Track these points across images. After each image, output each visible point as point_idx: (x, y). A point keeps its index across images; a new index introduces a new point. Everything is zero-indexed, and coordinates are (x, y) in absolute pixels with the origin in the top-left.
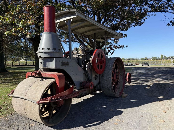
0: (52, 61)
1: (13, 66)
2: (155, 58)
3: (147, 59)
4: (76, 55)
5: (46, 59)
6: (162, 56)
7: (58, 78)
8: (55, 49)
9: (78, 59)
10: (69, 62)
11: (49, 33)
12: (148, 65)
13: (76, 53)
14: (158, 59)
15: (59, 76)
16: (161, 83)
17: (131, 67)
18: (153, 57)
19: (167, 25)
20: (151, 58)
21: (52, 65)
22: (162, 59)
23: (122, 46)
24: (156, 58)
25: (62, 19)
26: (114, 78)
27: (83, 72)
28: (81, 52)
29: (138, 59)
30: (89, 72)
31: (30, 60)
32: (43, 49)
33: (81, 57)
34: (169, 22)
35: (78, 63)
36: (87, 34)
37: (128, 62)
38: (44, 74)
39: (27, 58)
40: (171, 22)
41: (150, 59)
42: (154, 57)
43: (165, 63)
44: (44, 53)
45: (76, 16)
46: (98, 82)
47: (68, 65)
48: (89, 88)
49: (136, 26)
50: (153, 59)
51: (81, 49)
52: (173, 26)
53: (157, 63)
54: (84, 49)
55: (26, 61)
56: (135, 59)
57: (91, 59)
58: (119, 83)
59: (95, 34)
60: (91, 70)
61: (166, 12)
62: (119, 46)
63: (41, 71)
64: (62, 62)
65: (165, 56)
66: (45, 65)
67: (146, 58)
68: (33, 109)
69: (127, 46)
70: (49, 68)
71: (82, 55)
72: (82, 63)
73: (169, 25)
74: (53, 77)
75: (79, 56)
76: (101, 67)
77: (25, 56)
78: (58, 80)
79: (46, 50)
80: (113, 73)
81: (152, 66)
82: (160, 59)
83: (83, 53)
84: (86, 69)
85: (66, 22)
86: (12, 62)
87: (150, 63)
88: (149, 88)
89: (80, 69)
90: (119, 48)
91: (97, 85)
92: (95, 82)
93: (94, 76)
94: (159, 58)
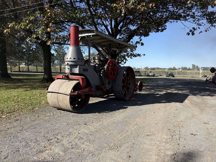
0: (76, 67)
1: (11, 72)
2: (185, 69)
3: (176, 69)
4: (93, 63)
5: (73, 66)
6: (194, 66)
7: (81, 80)
8: (79, 59)
9: (95, 66)
10: (88, 69)
11: (75, 47)
12: (174, 77)
13: (93, 61)
14: (188, 70)
15: (82, 79)
16: (174, 92)
17: (153, 77)
18: (182, 67)
19: (187, 34)
20: (181, 68)
21: (76, 70)
22: (194, 70)
23: (139, 55)
24: (187, 68)
25: (83, 34)
26: (125, 84)
27: (99, 77)
28: (97, 61)
29: (165, 69)
30: (103, 78)
31: (33, 65)
32: (70, 58)
33: (97, 65)
34: (188, 31)
35: (95, 70)
36: (103, 44)
37: (150, 72)
38: (71, 77)
39: (29, 63)
40: (191, 31)
41: (179, 70)
42: (184, 67)
43: (195, 74)
44: (71, 61)
45: (94, 34)
46: (111, 87)
47: (87, 71)
48: (103, 89)
49: (157, 32)
50: (182, 70)
51: (97, 59)
52: (192, 35)
53: (185, 74)
54: (100, 59)
55: (28, 67)
56: (161, 69)
57: (106, 67)
58: (130, 90)
59: (110, 44)
60: (105, 76)
61: (186, 21)
62: (136, 54)
63: (69, 75)
64: (84, 69)
65: (197, 66)
66: (71, 70)
67: (174, 67)
68: (65, 99)
69: (145, 55)
70: (74, 73)
71: (98, 63)
72: (98, 70)
73: (188, 34)
74: (78, 79)
75: (95, 64)
76: (114, 74)
77: (27, 60)
78: (81, 81)
79: (72, 59)
80: (124, 79)
81: (177, 77)
82: (191, 70)
83: (99, 62)
84: (101, 75)
85: (86, 37)
86: (11, 67)
87: (177, 74)
88: (158, 95)
89: (96, 75)
90: (136, 56)
91: (110, 89)
92: (108, 87)
93: (107, 82)
94: (190, 68)
